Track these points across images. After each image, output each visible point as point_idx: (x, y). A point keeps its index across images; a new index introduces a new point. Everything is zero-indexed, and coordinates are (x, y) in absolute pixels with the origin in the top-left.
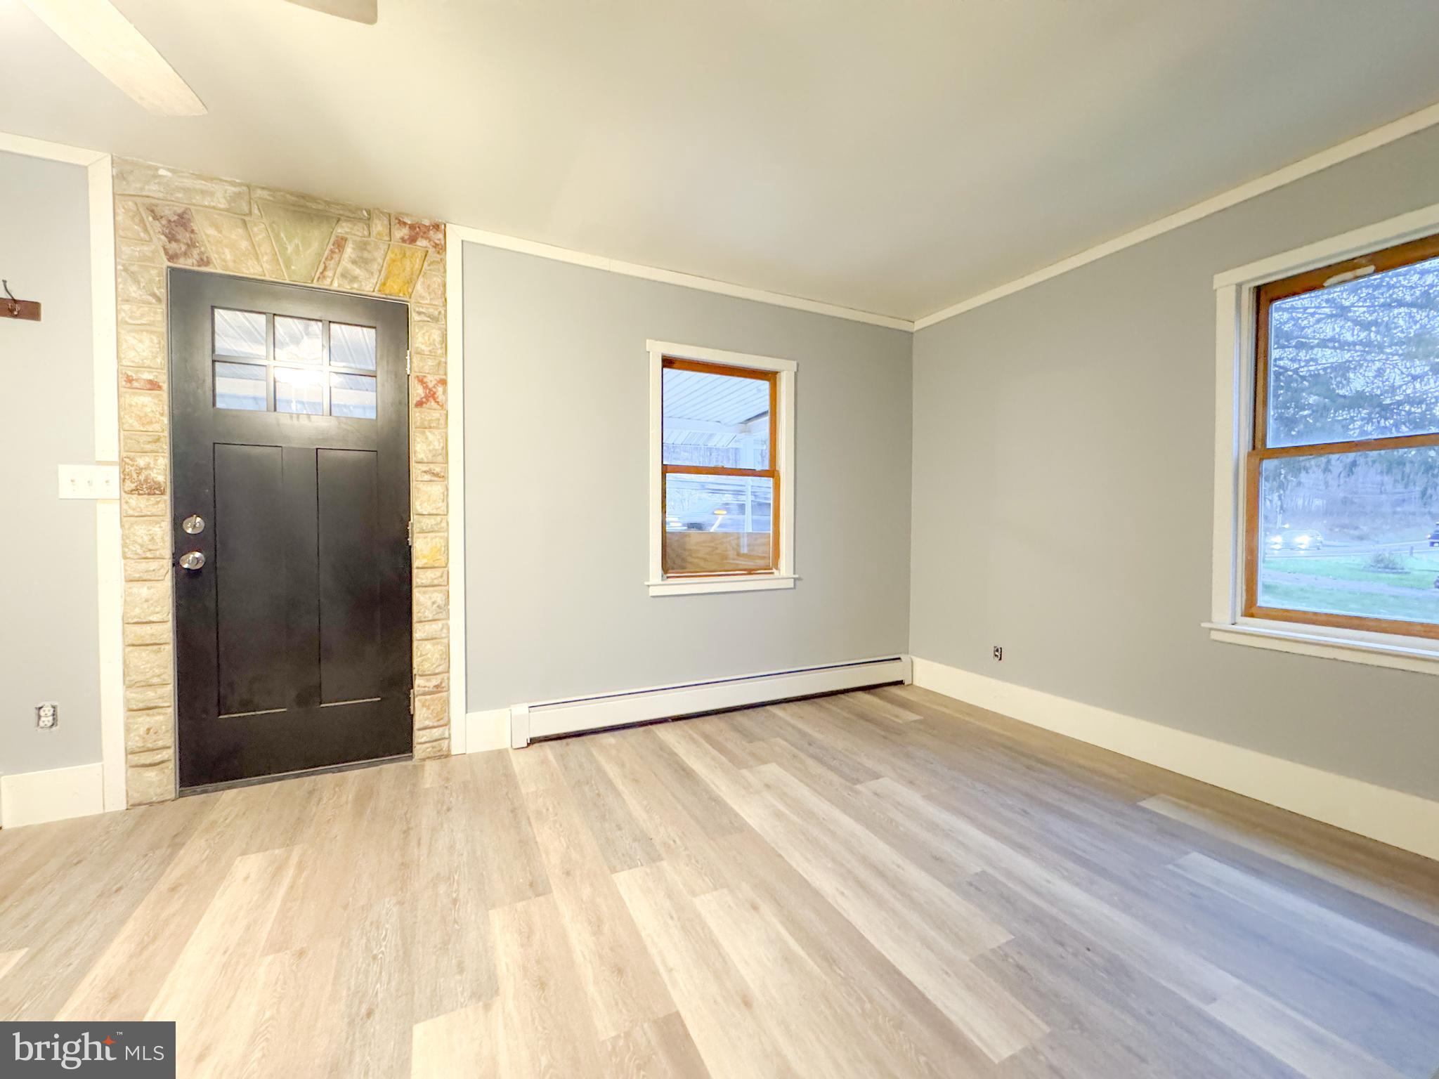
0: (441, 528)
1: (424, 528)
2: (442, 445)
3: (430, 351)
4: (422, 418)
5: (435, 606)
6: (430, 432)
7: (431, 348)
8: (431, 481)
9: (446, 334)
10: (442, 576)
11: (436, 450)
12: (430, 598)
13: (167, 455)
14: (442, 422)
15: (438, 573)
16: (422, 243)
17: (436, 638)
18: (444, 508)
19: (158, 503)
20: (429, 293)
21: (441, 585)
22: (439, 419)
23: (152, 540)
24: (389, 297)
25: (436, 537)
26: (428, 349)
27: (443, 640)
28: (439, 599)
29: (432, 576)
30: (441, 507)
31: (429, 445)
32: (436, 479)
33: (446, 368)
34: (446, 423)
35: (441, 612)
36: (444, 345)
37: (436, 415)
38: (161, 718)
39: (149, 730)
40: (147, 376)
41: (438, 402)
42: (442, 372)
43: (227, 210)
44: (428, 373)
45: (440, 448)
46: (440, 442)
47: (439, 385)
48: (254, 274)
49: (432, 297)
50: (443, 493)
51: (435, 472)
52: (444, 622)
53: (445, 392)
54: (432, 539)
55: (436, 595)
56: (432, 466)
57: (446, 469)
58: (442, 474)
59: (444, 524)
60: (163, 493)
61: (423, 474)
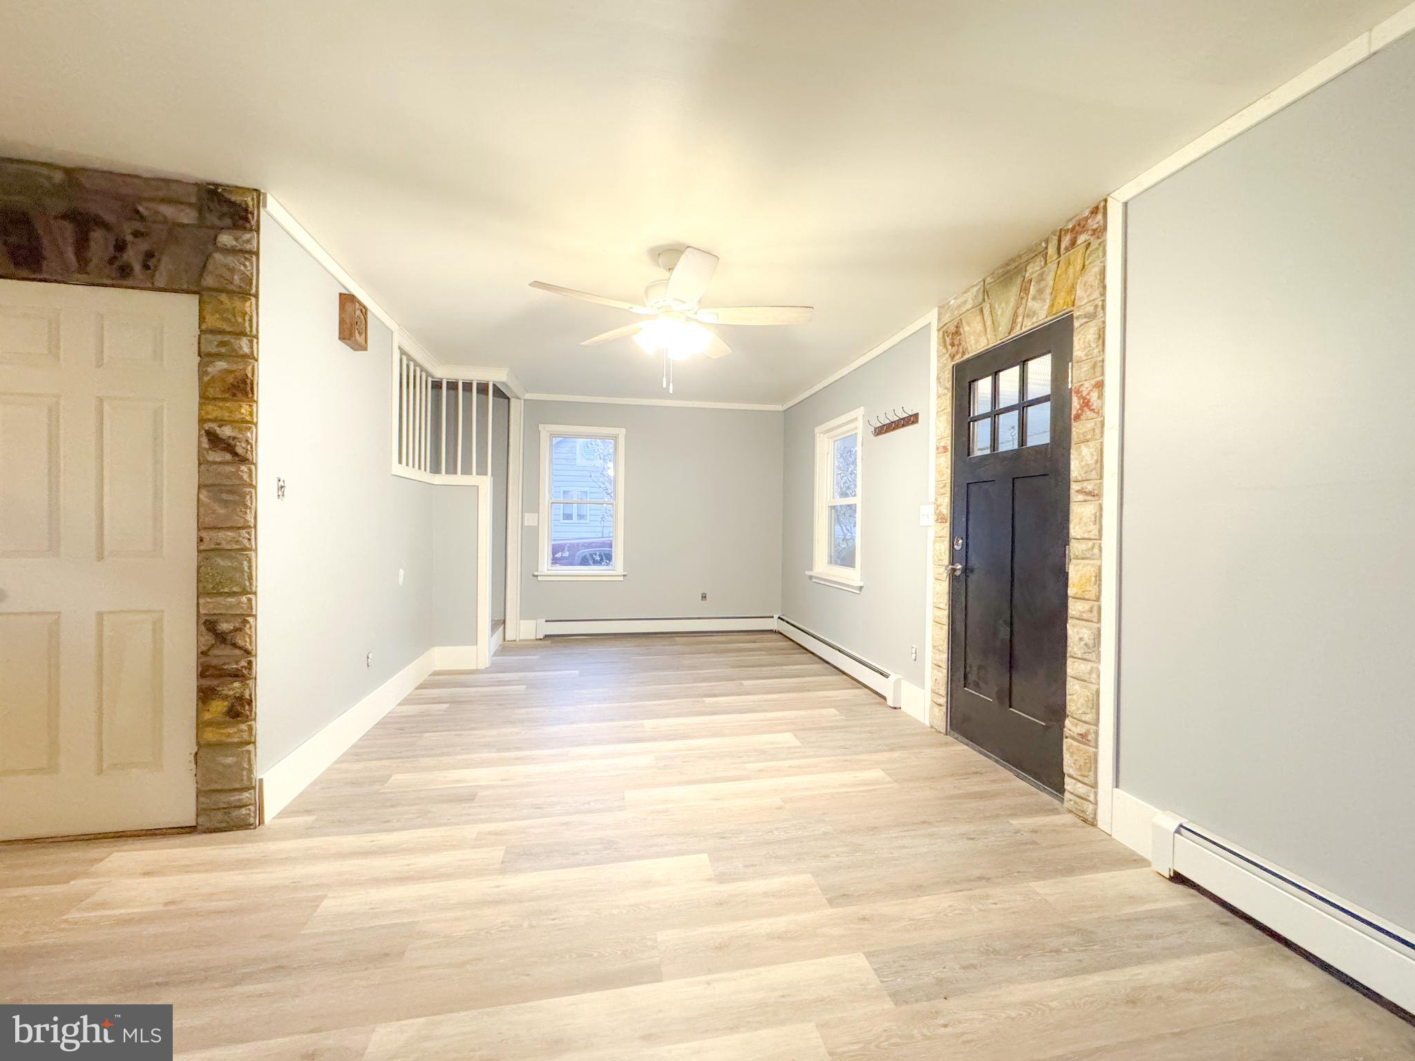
0: (1093, 555)
1: (1077, 554)
2: (1095, 458)
3: (1086, 355)
4: (1077, 433)
5: (1082, 643)
6: (1085, 445)
7: (1086, 351)
8: (1085, 501)
9: (1104, 328)
10: (1091, 611)
11: (1088, 465)
12: (1078, 633)
13: (949, 495)
14: (1098, 431)
15: (1087, 606)
16: (1081, 239)
17: (1085, 681)
18: (1096, 532)
19: (943, 529)
20: (1086, 291)
21: (1092, 621)
22: (1094, 430)
23: (940, 553)
24: (1058, 315)
25: (1088, 564)
26: (1084, 353)
27: (1092, 686)
28: (1086, 636)
29: (1080, 608)
30: (1093, 530)
31: (1082, 461)
32: (1090, 498)
33: (1103, 367)
34: (1102, 432)
35: (1090, 653)
36: (1101, 342)
37: (1090, 425)
38: (940, 674)
39: (936, 679)
40: (943, 444)
41: (1093, 410)
42: (1098, 374)
43: (973, 308)
44: (1086, 380)
45: (1093, 461)
46: (1092, 455)
47: (1094, 390)
48: (983, 347)
49: (1088, 293)
50: (1096, 513)
51: (1087, 490)
52: (1095, 665)
53: (1101, 396)
54: (1084, 566)
55: (1085, 630)
56: (1085, 484)
57: (1101, 486)
58: (1096, 492)
59: (1096, 551)
60: (946, 522)
61: (1077, 494)
